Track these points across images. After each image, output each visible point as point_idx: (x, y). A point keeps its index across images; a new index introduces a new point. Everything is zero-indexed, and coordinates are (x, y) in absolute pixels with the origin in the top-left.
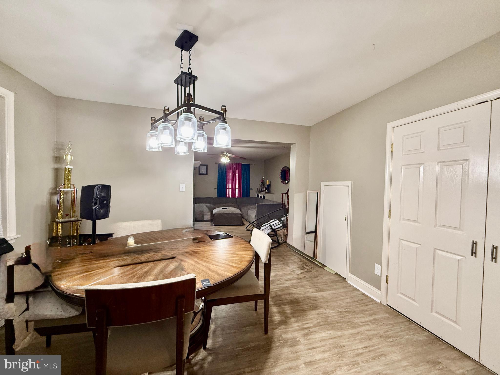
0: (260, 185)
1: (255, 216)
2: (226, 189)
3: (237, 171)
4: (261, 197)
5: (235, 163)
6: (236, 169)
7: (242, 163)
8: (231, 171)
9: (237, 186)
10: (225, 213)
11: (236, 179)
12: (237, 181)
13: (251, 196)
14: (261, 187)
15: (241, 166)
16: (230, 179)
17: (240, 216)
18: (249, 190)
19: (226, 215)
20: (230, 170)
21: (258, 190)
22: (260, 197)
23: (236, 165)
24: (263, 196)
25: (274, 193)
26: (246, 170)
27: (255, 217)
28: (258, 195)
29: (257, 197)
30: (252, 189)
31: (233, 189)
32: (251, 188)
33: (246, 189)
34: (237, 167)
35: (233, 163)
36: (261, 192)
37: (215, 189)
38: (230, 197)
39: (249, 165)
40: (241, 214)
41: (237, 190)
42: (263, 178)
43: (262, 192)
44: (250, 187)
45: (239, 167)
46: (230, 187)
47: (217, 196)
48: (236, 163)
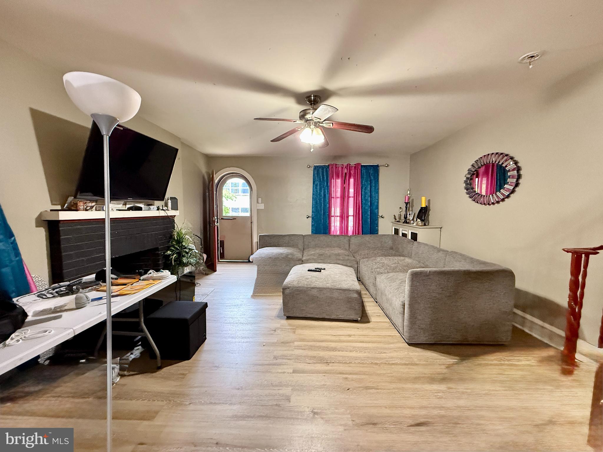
0: (400, 208)
1: (404, 305)
2: (329, 216)
3: (352, 180)
4: (404, 235)
5: (347, 165)
6: (350, 177)
7: (362, 164)
8: (339, 181)
9: (351, 212)
10: (312, 286)
11: (349, 197)
12: (351, 200)
13: (380, 233)
14: (403, 213)
15: (359, 171)
16: (338, 198)
17: (355, 295)
18: (377, 220)
19: (314, 292)
20: (337, 180)
21: (395, 219)
22: (401, 235)
23: (350, 167)
24: (412, 233)
25: (441, 228)
26: (370, 178)
27: (404, 309)
28: (397, 231)
29: (393, 233)
30: (382, 217)
31: (344, 217)
32: (380, 214)
33: (369, 217)
34: (352, 172)
35: (343, 165)
36: (404, 223)
37: (308, 218)
38: (338, 233)
39: (378, 166)
40: (359, 293)
41: (351, 219)
42: (409, 193)
43: (407, 223)
44: (378, 213)
45: (355, 173)
46: (338, 213)
47: (312, 232)
48: (350, 165)
